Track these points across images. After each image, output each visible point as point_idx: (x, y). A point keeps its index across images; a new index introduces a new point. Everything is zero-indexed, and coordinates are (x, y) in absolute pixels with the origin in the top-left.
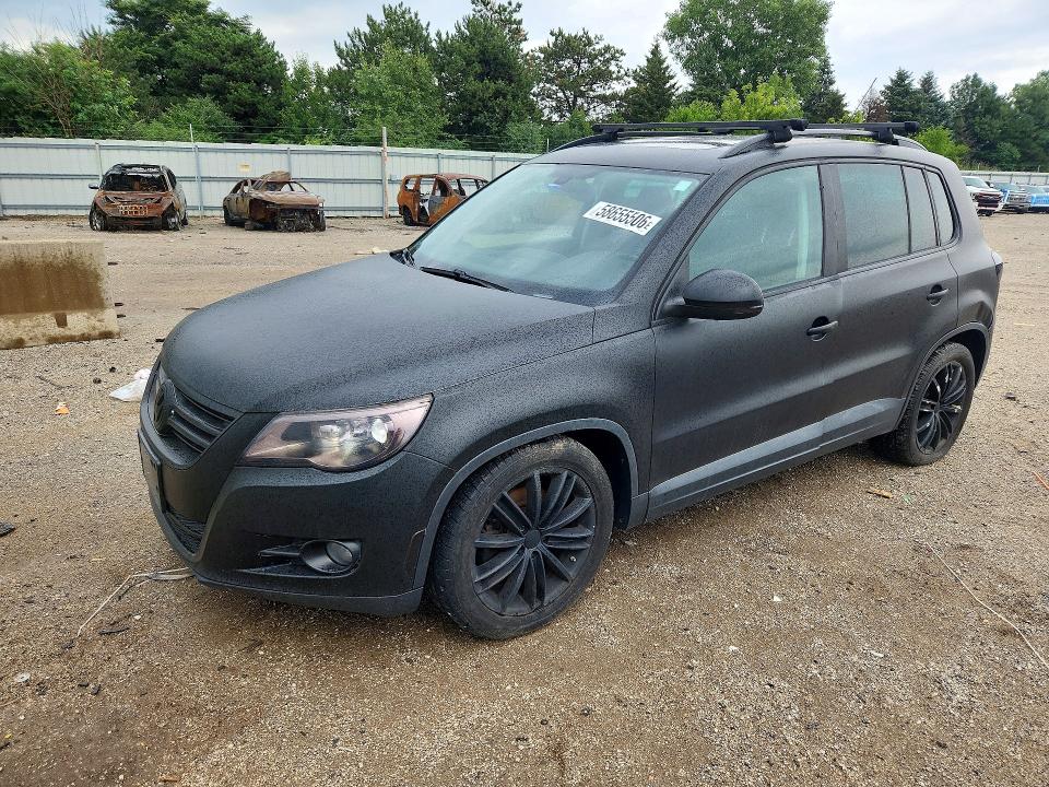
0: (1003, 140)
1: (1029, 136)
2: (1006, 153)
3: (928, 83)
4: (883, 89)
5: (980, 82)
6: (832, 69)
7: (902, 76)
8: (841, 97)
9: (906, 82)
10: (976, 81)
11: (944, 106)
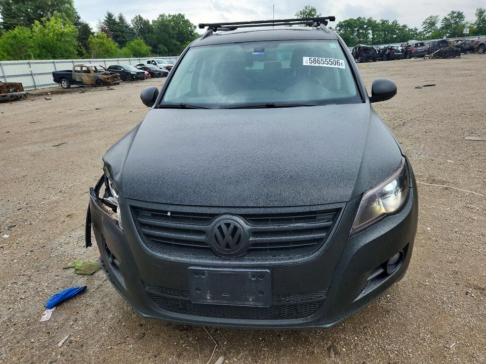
0: (159, 43)
1: (168, 42)
2: (162, 49)
3: (121, 18)
4: (104, 21)
5: (142, 18)
6: (77, 11)
7: (110, 16)
8: (87, 25)
9: (113, 18)
10: (141, 19)
11: (132, 29)
